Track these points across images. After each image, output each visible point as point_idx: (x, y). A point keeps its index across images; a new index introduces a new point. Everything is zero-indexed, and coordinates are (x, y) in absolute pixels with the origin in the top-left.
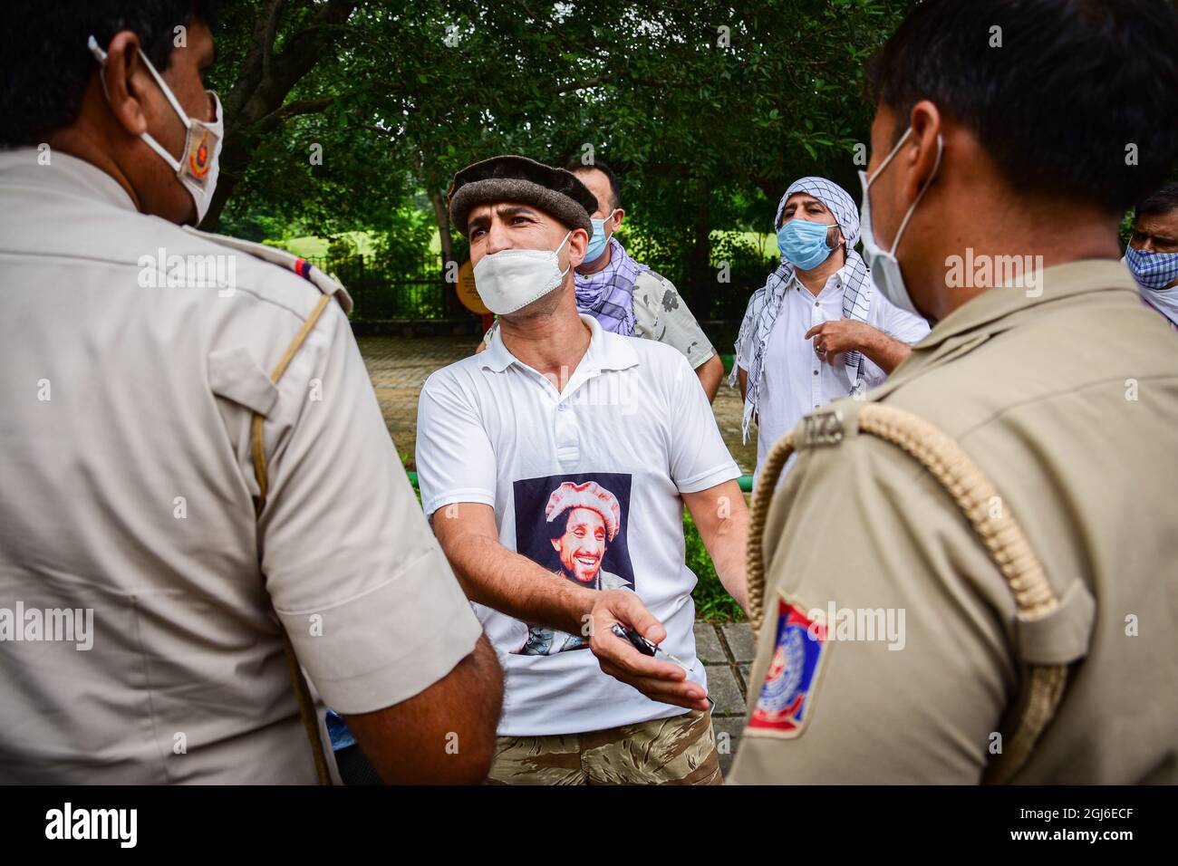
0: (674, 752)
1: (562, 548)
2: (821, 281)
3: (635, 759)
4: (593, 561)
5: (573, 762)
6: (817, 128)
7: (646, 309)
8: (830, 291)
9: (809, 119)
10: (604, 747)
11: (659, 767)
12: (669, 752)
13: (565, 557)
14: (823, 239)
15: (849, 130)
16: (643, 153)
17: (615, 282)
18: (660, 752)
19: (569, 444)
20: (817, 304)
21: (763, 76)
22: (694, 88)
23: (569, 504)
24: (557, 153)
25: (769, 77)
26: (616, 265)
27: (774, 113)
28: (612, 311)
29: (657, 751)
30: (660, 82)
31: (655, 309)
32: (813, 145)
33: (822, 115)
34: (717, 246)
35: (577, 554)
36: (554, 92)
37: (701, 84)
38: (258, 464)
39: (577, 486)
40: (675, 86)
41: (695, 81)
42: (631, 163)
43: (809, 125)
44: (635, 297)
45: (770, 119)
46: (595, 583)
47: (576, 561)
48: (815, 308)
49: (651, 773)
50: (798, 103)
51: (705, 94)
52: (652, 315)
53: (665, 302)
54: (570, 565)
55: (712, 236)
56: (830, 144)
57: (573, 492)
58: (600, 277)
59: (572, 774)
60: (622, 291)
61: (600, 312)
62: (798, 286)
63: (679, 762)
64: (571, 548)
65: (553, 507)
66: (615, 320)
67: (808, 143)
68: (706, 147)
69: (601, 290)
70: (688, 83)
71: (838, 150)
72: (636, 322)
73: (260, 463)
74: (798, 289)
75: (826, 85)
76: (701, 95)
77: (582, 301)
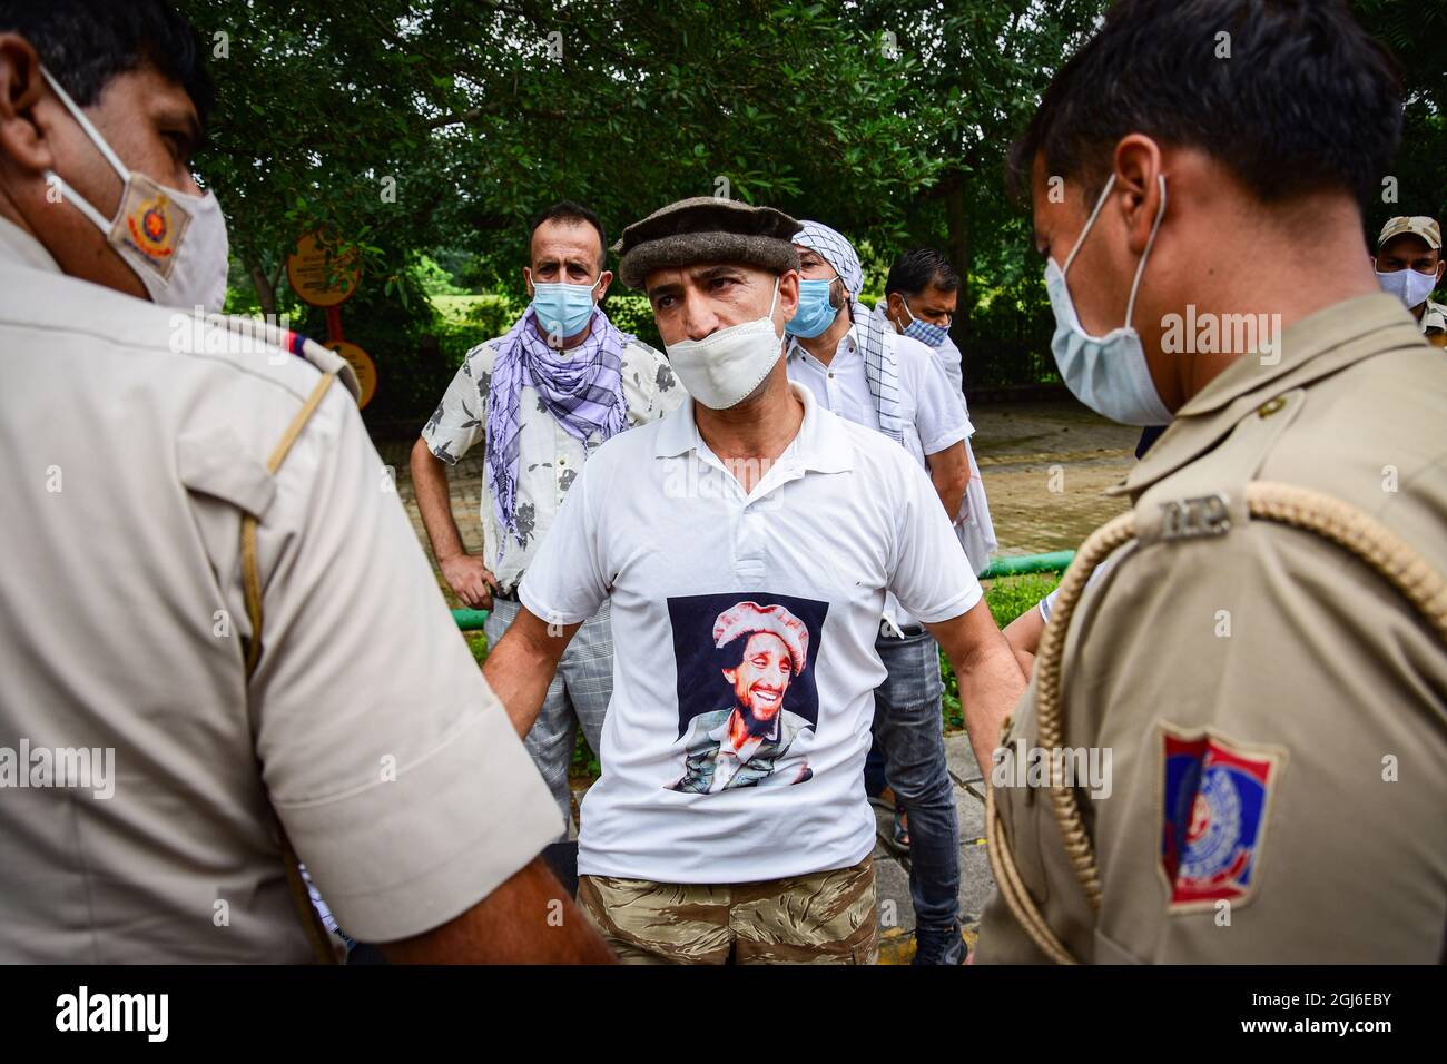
0: (835, 911)
1: (737, 680)
2: (831, 346)
3: (792, 917)
4: (774, 697)
5: (721, 917)
6: (752, 164)
7: (637, 390)
8: (842, 357)
9: (740, 154)
10: (758, 902)
11: (819, 925)
12: (831, 910)
13: (741, 690)
14: (826, 299)
15: (789, 168)
16: (526, 203)
17: (600, 358)
18: (821, 909)
19: (754, 557)
20: (831, 376)
21: (685, 103)
22: (601, 120)
23: (748, 628)
24: (415, 207)
25: (692, 103)
26: (600, 337)
27: (699, 149)
28: (599, 397)
29: (818, 908)
30: (558, 113)
31: (648, 390)
32: (747, 186)
33: (757, 151)
34: (617, 315)
35: (755, 687)
36: (425, 127)
37: (608, 114)
38: (251, 589)
39: (759, 607)
40: (577, 118)
41: (602, 110)
42: (512, 215)
43: (741, 162)
44: (625, 377)
45: (695, 156)
46: (773, 723)
47: (753, 695)
48: (828, 380)
49: (808, 933)
50: (727, 136)
51: (614, 126)
52: (645, 398)
53: (659, 380)
54: (746, 700)
55: (610, 304)
56: (768, 185)
57: (755, 614)
58: (582, 354)
59: (716, 930)
60: (610, 371)
61: (585, 399)
62: (803, 355)
63: (841, 921)
64: (748, 680)
65: (723, 631)
66: (603, 407)
67: (741, 184)
68: (603, 193)
69: (584, 370)
70: (593, 114)
71: (778, 192)
72: (627, 408)
73: (253, 588)
74: (804, 359)
75: (758, 114)
76: (610, 128)
77: (560, 385)
